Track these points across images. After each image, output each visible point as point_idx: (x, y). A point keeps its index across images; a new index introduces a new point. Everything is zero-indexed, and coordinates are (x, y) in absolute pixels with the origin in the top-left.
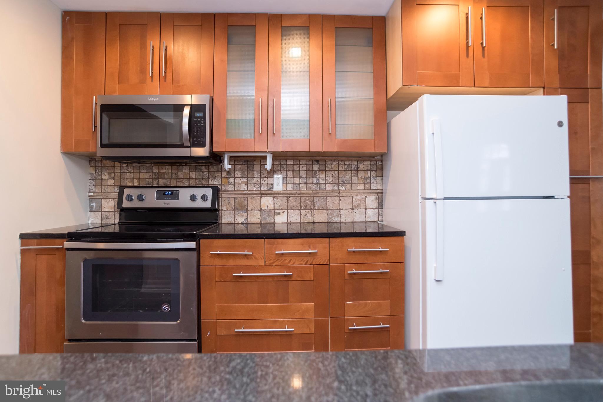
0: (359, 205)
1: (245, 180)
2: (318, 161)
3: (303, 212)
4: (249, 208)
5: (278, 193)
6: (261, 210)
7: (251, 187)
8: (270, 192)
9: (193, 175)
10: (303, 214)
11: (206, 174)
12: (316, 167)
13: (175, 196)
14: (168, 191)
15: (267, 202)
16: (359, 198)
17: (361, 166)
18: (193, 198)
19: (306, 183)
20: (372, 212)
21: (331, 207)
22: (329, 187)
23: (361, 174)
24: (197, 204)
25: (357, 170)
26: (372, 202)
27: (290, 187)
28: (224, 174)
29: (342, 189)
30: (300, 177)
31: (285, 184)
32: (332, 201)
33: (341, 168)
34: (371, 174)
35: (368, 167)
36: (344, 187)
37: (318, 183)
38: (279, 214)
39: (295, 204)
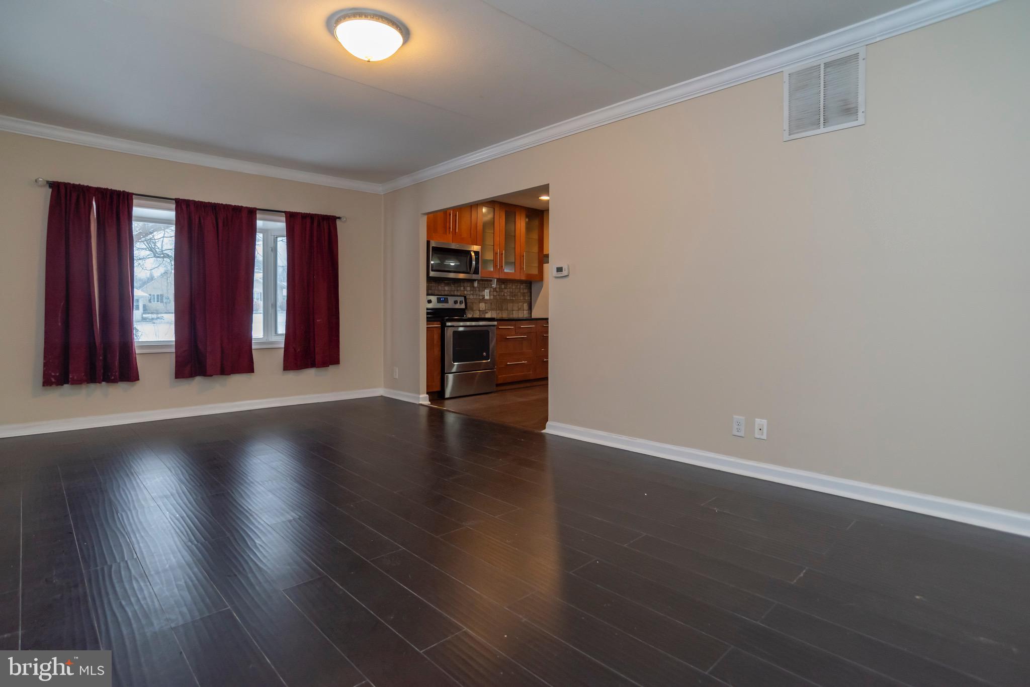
0: (520, 308)
1: (472, 292)
2: (504, 283)
3: (498, 311)
4: (474, 309)
5: (487, 300)
6: (479, 310)
7: (475, 297)
8: (483, 300)
9: (446, 288)
10: (498, 312)
11: (453, 288)
12: (503, 286)
13: (446, 301)
14: (442, 298)
15: (482, 306)
16: (521, 304)
17: (522, 287)
18: (456, 302)
19: (499, 295)
20: (525, 312)
21: (509, 309)
22: (508, 298)
23: (522, 291)
24: (458, 306)
25: (520, 288)
26: (526, 306)
27: (492, 297)
28: (462, 288)
29: (514, 299)
30: (497, 292)
31: (490, 295)
32: (510, 305)
33: (514, 287)
34: (526, 291)
35: (525, 287)
36: (515, 298)
37: (504, 295)
38: (487, 312)
39: (494, 307)
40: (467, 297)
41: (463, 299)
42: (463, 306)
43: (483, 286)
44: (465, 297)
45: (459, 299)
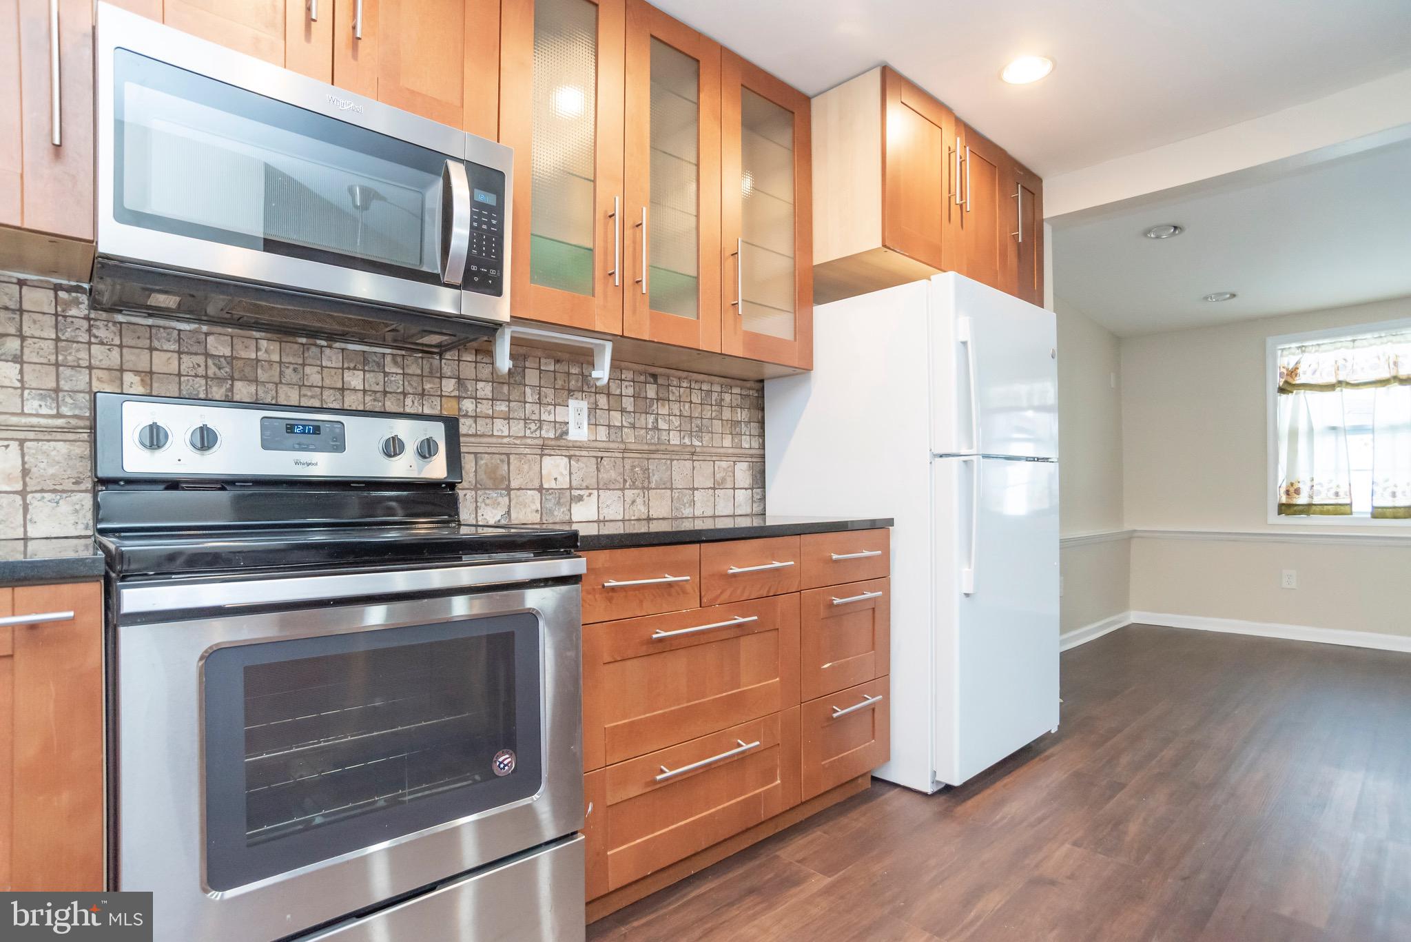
0: (724, 480)
1: (502, 407)
2: (655, 377)
3: (629, 494)
4: (514, 484)
5: (579, 446)
6: (540, 489)
7: (517, 428)
8: (559, 444)
9: (355, 379)
10: (628, 500)
11: (397, 379)
12: (651, 391)
13: (325, 439)
15: (555, 469)
16: (724, 464)
17: (727, 397)
19: (633, 427)
20: (742, 496)
21: (679, 482)
22: (675, 439)
23: (727, 414)
24: (403, 467)
25: (720, 404)
26: (743, 474)
27: (602, 433)
28: (449, 386)
29: (696, 443)
30: (623, 411)
31: (593, 424)
32: (681, 471)
33: (696, 398)
34: (742, 415)
35: (737, 400)
36: (701, 439)
37: (656, 428)
38: (580, 498)
39: (613, 474)
40: (465, 426)
41: (437, 432)
42: (437, 469)
43: (559, 383)
44: (452, 426)
45: (408, 431)
